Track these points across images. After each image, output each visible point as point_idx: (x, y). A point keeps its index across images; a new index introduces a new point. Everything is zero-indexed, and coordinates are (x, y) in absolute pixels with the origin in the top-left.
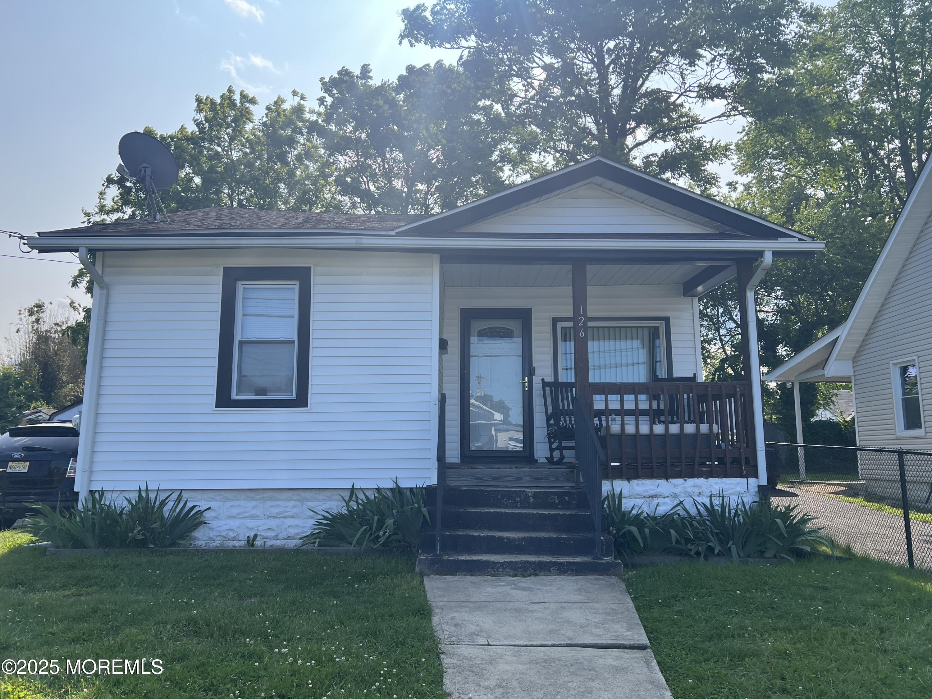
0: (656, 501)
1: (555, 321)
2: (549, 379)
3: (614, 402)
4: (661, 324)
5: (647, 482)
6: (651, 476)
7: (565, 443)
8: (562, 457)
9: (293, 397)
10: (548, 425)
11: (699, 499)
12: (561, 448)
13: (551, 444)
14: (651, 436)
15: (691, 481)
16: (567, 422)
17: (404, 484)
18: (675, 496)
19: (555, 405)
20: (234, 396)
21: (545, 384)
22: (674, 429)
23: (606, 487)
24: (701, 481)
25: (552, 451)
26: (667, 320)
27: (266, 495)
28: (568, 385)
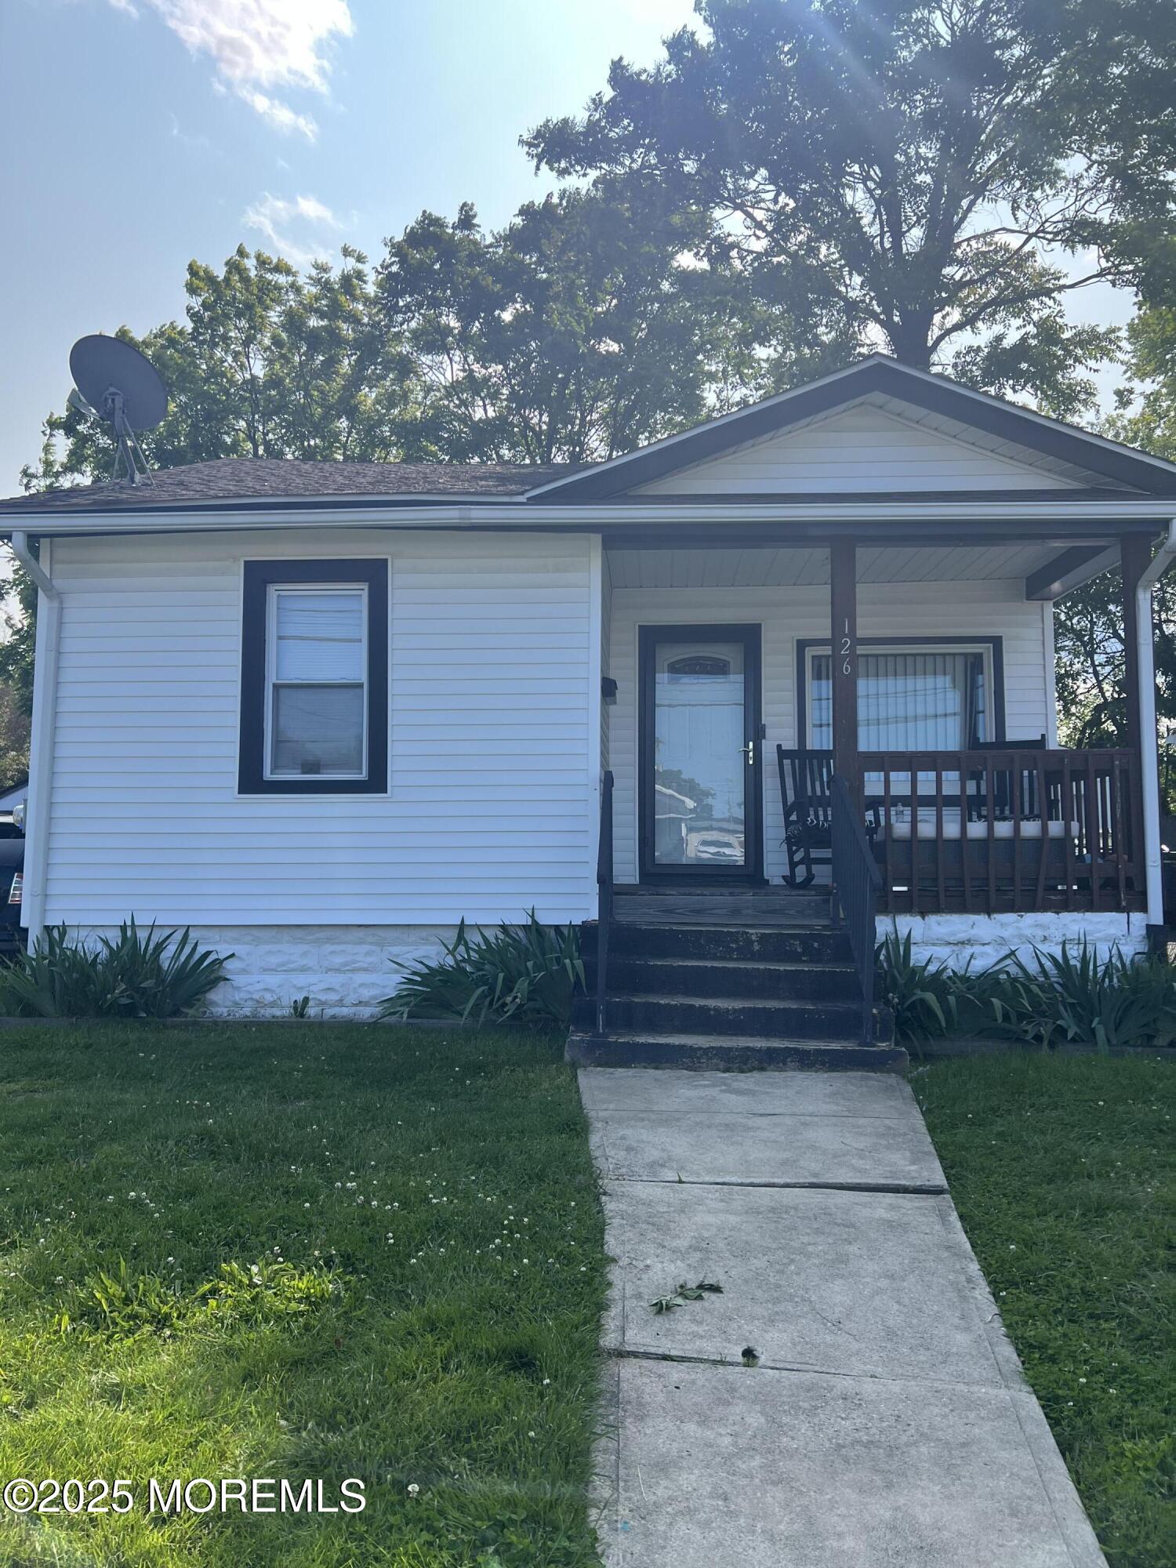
0: (968, 951)
1: (802, 645)
2: (791, 744)
3: (900, 782)
4: (986, 649)
5: (955, 918)
6: (962, 908)
7: (815, 853)
8: (810, 877)
9: (363, 776)
10: (788, 824)
11: (1044, 948)
12: (808, 861)
13: (791, 854)
14: (963, 840)
15: (1030, 918)
16: (819, 817)
17: (544, 919)
18: (1002, 942)
19: (799, 789)
20: (268, 775)
21: (782, 753)
22: (1003, 829)
23: (883, 925)
24: (1049, 917)
25: (793, 865)
26: (997, 642)
27: (322, 935)
28: (822, 755)
